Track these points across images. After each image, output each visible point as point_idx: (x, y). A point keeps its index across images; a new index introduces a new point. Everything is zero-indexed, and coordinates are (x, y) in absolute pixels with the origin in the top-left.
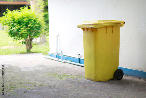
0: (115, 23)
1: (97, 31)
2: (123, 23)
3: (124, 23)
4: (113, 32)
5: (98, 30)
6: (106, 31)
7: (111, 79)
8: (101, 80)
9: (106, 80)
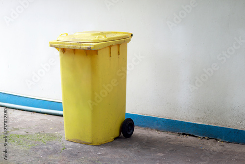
0: (122, 37)
1: (97, 54)
2: (130, 35)
3: (132, 35)
4: (119, 54)
5: (99, 52)
6: (110, 53)
7: (116, 139)
8: (103, 141)
9: (110, 141)
